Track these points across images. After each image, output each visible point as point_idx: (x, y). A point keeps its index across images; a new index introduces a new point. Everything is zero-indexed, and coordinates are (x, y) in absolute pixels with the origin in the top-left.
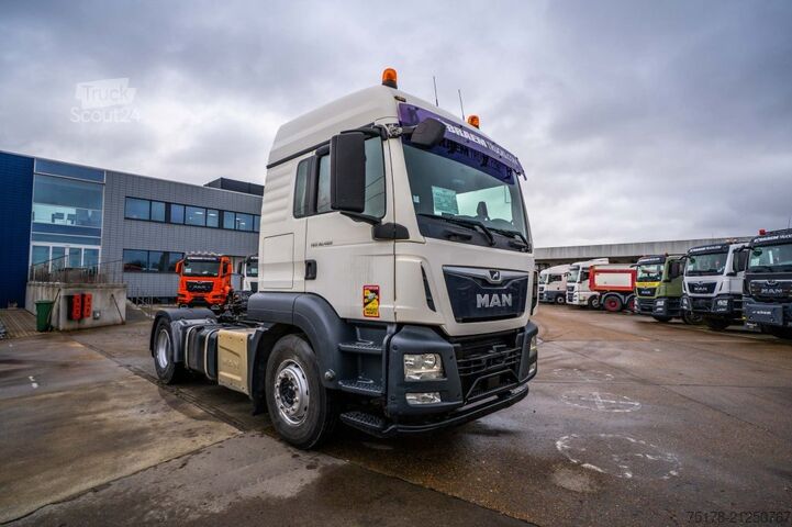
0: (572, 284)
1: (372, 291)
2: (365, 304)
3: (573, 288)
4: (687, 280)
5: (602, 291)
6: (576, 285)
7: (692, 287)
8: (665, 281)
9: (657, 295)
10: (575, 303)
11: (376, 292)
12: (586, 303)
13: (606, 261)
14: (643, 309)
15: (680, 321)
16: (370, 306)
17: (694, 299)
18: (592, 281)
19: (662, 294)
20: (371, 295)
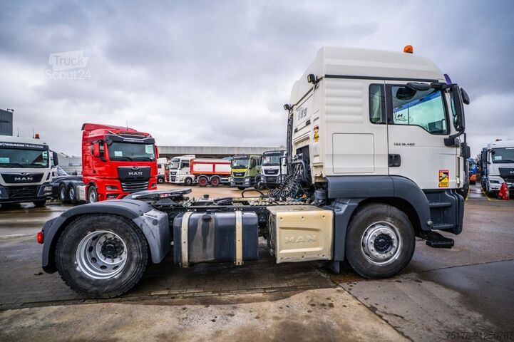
0: (175, 171)
1: (444, 173)
2: (440, 180)
3: (176, 173)
4: (263, 168)
5: (196, 175)
6: (178, 171)
7: (266, 171)
8: (250, 168)
9: (245, 176)
10: (176, 182)
11: (447, 174)
12: (183, 182)
13: (194, 157)
14: (236, 184)
15: (253, 188)
16: (443, 181)
17: (267, 177)
18: (192, 168)
19: (248, 175)
20: (443, 175)
